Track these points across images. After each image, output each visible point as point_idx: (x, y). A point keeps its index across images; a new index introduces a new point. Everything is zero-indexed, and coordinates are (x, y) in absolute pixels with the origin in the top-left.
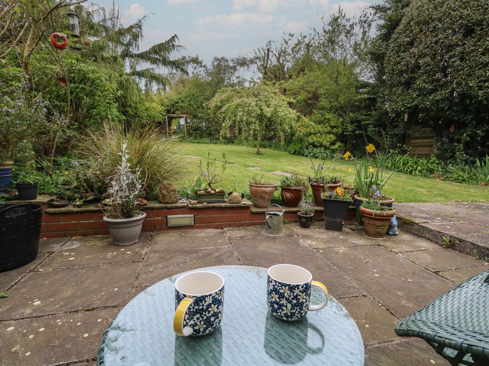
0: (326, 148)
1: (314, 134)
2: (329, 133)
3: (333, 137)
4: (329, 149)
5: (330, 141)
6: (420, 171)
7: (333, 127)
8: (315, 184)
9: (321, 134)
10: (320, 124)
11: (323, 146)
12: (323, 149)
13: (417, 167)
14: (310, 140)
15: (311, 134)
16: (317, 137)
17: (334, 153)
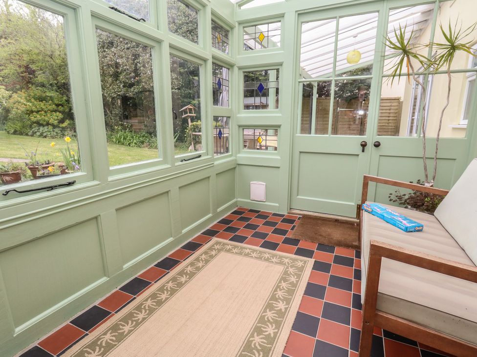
0: (54, 126)
1: (38, 112)
2: (55, 111)
3: (60, 116)
4: (59, 127)
5: (58, 119)
6: (136, 144)
7: (58, 105)
8: (31, 167)
9: (46, 112)
10: (42, 101)
11: (50, 125)
12: (50, 128)
13: (133, 140)
14: (33, 119)
15: (32, 112)
16: (41, 115)
17: (65, 131)
